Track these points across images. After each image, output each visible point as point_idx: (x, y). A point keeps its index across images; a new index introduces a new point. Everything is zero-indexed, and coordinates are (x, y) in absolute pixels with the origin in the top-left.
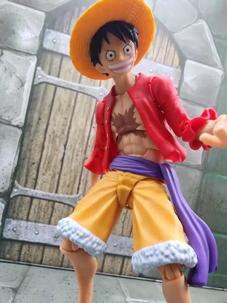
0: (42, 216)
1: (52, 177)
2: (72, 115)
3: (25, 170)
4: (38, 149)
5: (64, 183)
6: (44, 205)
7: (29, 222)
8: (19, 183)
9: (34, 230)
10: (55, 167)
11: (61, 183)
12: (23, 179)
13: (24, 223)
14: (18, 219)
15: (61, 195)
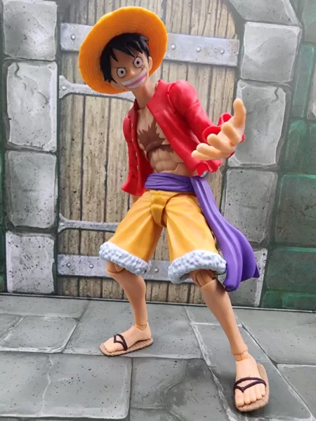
0: (94, 249)
1: (98, 205)
2: (108, 128)
3: (67, 201)
4: (77, 175)
5: (111, 209)
6: (94, 236)
7: (82, 257)
8: (63, 215)
9: (88, 264)
10: (99, 192)
11: (108, 211)
12: (67, 211)
13: (76, 258)
14: (70, 254)
15: (111, 224)
